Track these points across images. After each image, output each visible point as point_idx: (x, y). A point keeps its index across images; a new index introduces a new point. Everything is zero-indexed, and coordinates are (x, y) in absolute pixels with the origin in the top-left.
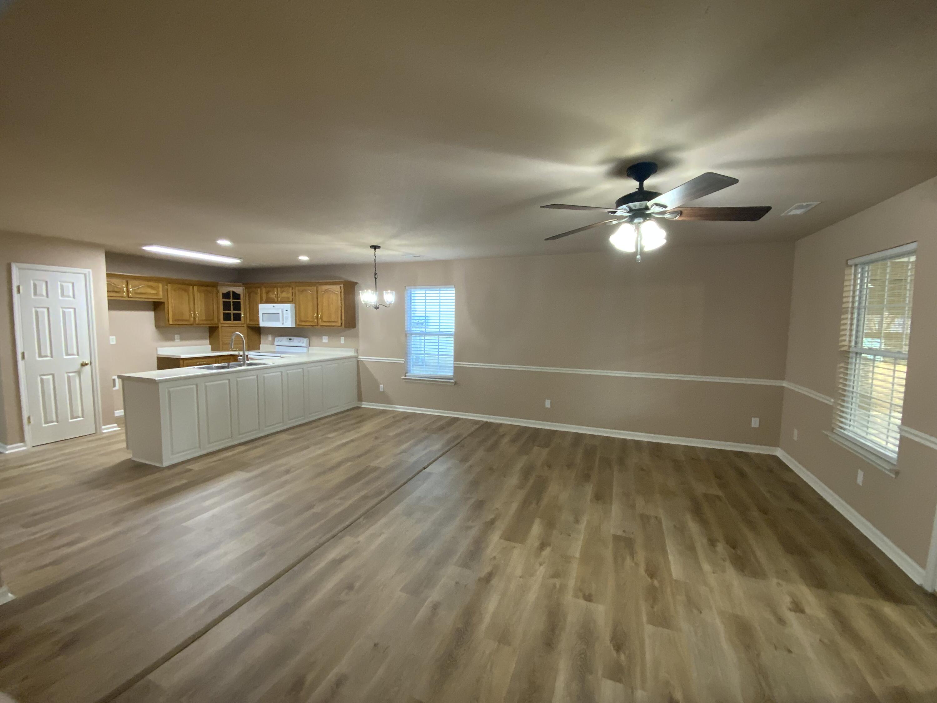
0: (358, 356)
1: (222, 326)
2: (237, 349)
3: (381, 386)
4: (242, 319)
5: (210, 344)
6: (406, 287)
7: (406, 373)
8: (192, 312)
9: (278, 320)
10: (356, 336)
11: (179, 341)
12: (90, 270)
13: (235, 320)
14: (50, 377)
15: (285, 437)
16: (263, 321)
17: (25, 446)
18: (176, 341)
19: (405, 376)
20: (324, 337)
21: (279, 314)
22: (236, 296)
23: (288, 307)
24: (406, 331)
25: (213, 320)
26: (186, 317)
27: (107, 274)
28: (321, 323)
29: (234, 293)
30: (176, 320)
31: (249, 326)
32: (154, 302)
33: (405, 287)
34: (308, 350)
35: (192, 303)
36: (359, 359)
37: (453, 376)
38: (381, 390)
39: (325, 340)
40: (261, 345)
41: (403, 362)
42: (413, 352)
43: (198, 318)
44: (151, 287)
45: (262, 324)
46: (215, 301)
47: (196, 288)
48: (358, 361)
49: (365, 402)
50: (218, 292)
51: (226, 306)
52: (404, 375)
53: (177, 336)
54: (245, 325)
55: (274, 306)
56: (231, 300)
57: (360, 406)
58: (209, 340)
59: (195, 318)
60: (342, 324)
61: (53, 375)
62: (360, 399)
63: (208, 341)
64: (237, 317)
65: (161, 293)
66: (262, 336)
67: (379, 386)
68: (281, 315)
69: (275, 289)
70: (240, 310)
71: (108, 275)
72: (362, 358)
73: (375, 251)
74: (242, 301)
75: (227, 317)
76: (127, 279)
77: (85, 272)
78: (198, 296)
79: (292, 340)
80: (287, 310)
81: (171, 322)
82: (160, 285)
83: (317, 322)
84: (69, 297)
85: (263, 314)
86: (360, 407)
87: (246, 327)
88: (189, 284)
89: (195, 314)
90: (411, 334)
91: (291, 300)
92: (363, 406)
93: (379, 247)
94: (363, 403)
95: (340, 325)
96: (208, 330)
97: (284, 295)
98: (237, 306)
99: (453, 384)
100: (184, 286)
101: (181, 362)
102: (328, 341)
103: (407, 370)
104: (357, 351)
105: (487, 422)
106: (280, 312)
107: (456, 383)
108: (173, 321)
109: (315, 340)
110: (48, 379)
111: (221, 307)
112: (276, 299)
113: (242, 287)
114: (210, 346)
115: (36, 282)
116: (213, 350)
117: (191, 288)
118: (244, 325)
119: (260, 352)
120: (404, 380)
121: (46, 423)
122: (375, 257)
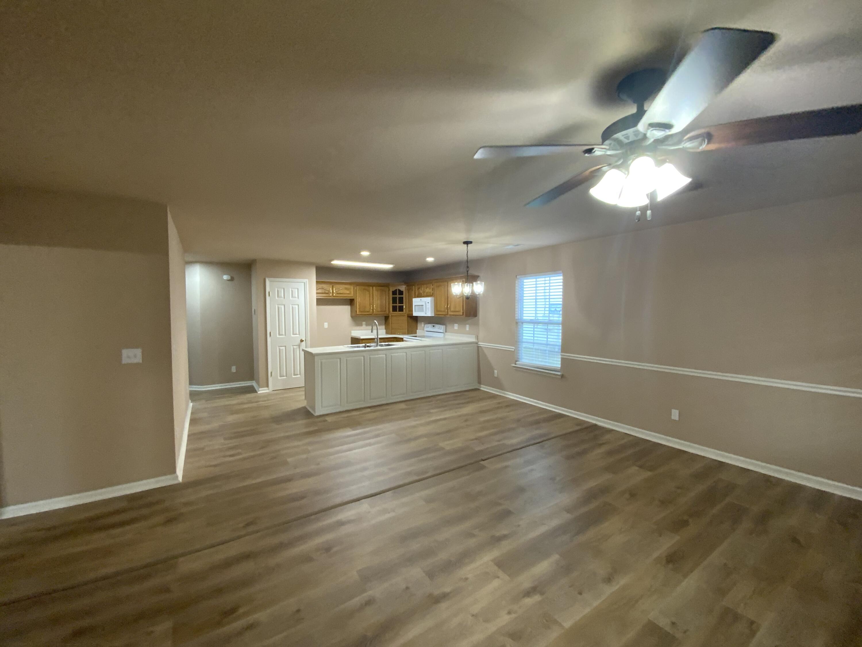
0: (478, 342)
1: (391, 316)
2: (401, 333)
3: (496, 371)
4: (404, 310)
5: (385, 329)
6: (517, 277)
7: (516, 361)
8: (371, 306)
9: (423, 311)
10: (477, 324)
11: (365, 326)
12: (307, 280)
13: (399, 311)
14: (284, 348)
15: (403, 406)
16: (415, 311)
17: (268, 390)
18: (363, 326)
19: (515, 364)
20: (455, 324)
21: (423, 305)
22: (401, 293)
23: (429, 299)
24: (517, 319)
25: (385, 311)
26: (367, 309)
27: (316, 282)
28: (450, 313)
29: (399, 290)
30: (361, 312)
31: (409, 315)
32: (350, 299)
33: (516, 276)
34: (445, 335)
35: (371, 299)
36: (479, 345)
37: (560, 368)
38: (496, 375)
39: (456, 327)
40: (417, 330)
41: (513, 350)
42: (524, 340)
43: (375, 310)
44: (346, 289)
45: (415, 314)
46: (387, 297)
47: (374, 288)
48: (478, 347)
49: (483, 385)
50: (389, 290)
51: (394, 300)
52: (514, 363)
53: (364, 323)
54: (406, 315)
55: (421, 300)
56: (398, 296)
57: (479, 388)
58: (385, 326)
59: (373, 310)
60: (463, 313)
61: (285, 346)
62: (480, 383)
63: (384, 327)
64: (401, 309)
65: (352, 292)
66: (418, 323)
67: (494, 372)
68: (424, 307)
69: (423, 286)
70: (403, 304)
71: (317, 282)
72: (481, 344)
73: (467, 246)
74: (404, 296)
75: (394, 309)
76: (333, 285)
77: (304, 282)
78: (375, 293)
79: (434, 327)
80: (428, 303)
81: (358, 313)
82: (352, 288)
83: (447, 312)
84: (296, 297)
85: (415, 306)
86: (479, 389)
87: (406, 316)
88: (371, 286)
89: (373, 307)
90: (522, 323)
91: (432, 294)
92: (482, 389)
93: (471, 242)
94: (482, 386)
95: (462, 314)
96: (384, 318)
97: (428, 290)
98: (401, 300)
99: (560, 377)
100: (366, 288)
101: (361, 341)
102: (458, 327)
103: (518, 358)
104: (477, 337)
105: (596, 425)
106: (424, 304)
107: (562, 376)
109: (449, 327)
110: (283, 349)
111: (391, 302)
112: (423, 294)
113: (404, 285)
115: (279, 289)
116: (387, 333)
117: (371, 287)
119: (416, 336)
120: (514, 368)
121: (281, 376)
122: (467, 252)
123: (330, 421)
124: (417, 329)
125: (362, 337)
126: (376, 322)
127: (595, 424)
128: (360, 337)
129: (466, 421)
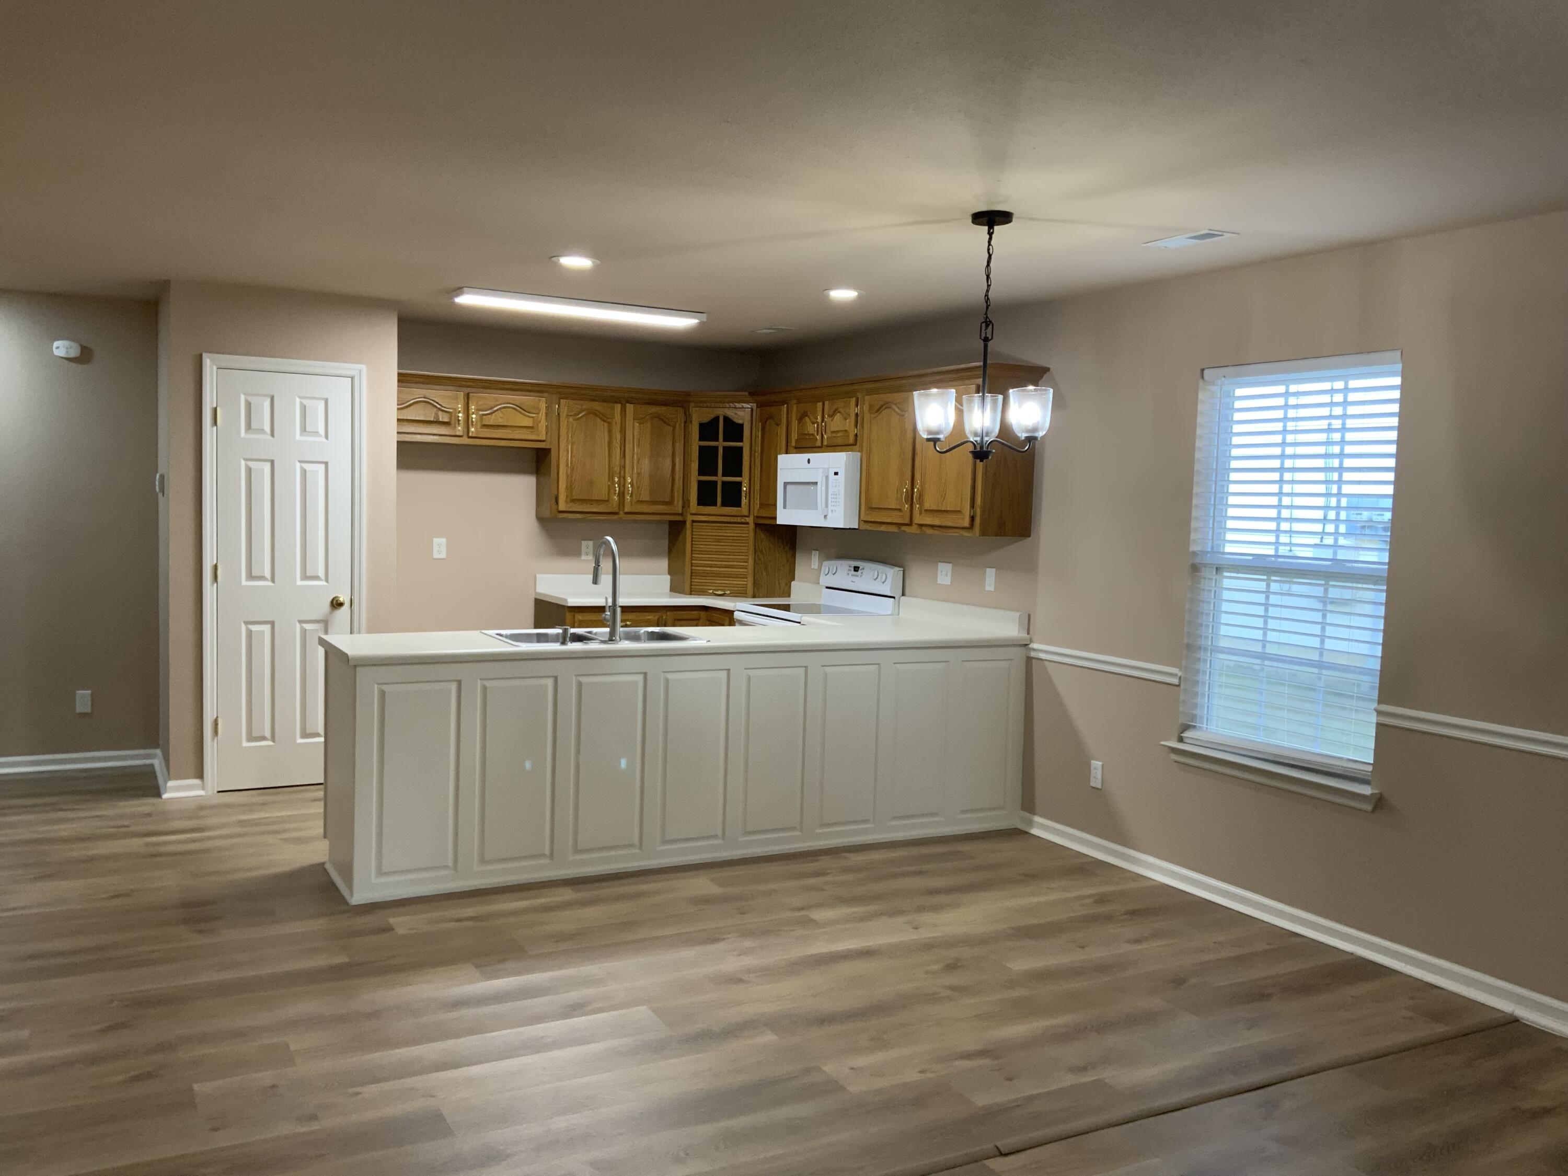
0: (1031, 641)
1: (693, 521)
2: (728, 592)
3: (1096, 764)
4: (744, 501)
5: (669, 573)
6: (1206, 372)
7: (1186, 727)
8: (616, 480)
9: (815, 505)
10: (1029, 567)
11: (591, 557)
12: (363, 367)
13: (725, 503)
14: (267, 628)
15: (703, 885)
16: (785, 507)
17: (203, 789)
18: (584, 557)
19: (1181, 740)
20: (942, 566)
21: (816, 483)
22: (734, 430)
23: (839, 461)
24: (1194, 553)
25: (669, 503)
26: (600, 491)
27: (399, 375)
28: (918, 519)
29: (727, 420)
30: (573, 501)
31: (760, 521)
32: (538, 449)
33: (1203, 370)
34: (898, 608)
35: (617, 452)
36: (1033, 654)
37: (1370, 768)
38: (1096, 782)
39: (944, 573)
40: (793, 583)
41: (1175, 681)
42: (1223, 643)
43: (631, 496)
44: (521, 408)
45: (784, 517)
46: (679, 446)
47: (630, 408)
48: (1029, 660)
49: (1041, 816)
50: (687, 421)
51: (707, 461)
52: (1176, 736)
54: (750, 520)
55: (809, 461)
56: (721, 444)
57: (1022, 827)
58: (669, 559)
59: (622, 495)
60: (972, 518)
61: (272, 624)
62: (1029, 804)
63: (664, 564)
64: (732, 496)
65: (543, 425)
66: (797, 555)
67: (1089, 765)
68: (821, 488)
69: (820, 405)
70: (740, 476)
71: (403, 379)
72: (1041, 648)
73: (990, 234)
74: (745, 445)
75: (706, 496)
76: (469, 390)
77: (351, 373)
78: (634, 429)
79: (860, 571)
80: (836, 474)
81: (563, 505)
82: (543, 405)
83: (908, 514)
84: (316, 433)
85: (786, 484)
86: (1027, 833)
87: (752, 526)
88: (617, 401)
89: (622, 485)
90: (1218, 569)
91: (851, 439)
92: (1035, 831)
93: (1004, 217)
94: (1037, 819)
95: (966, 523)
96: (666, 527)
97: (837, 423)
98: (734, 462)
99: (1369, 808)
100: (597, 406)
101: (569, 616)
102: (953, 578)
103: (1193, 717)
104: (1028, 622)
105: (1514, 1021)
106: (819, 478)
107: (1379, 802)
108: (566, 502)
109: (917, 573)
110: (262, 632)
111: (695, 466)
112: (818, 437)
113: (747, 402)
114: (669, 577)
115: (251, 399)
116: (675, 588)
117: (618, 407)
118: (747, 519)
119: (786, 608)
120: (1174, 757)
121: (251, 738)
122: (990, 256)
123: (401, 931)
124: (794, 579)
125: (573, 601)
126: (609, 542)
127: (1512, 1015)
128: (566, 600)
129: (952, 967)
